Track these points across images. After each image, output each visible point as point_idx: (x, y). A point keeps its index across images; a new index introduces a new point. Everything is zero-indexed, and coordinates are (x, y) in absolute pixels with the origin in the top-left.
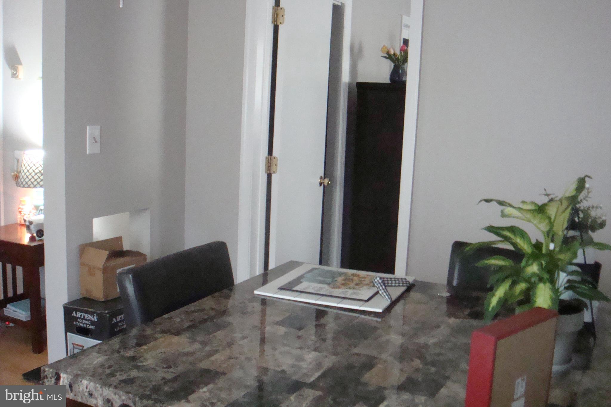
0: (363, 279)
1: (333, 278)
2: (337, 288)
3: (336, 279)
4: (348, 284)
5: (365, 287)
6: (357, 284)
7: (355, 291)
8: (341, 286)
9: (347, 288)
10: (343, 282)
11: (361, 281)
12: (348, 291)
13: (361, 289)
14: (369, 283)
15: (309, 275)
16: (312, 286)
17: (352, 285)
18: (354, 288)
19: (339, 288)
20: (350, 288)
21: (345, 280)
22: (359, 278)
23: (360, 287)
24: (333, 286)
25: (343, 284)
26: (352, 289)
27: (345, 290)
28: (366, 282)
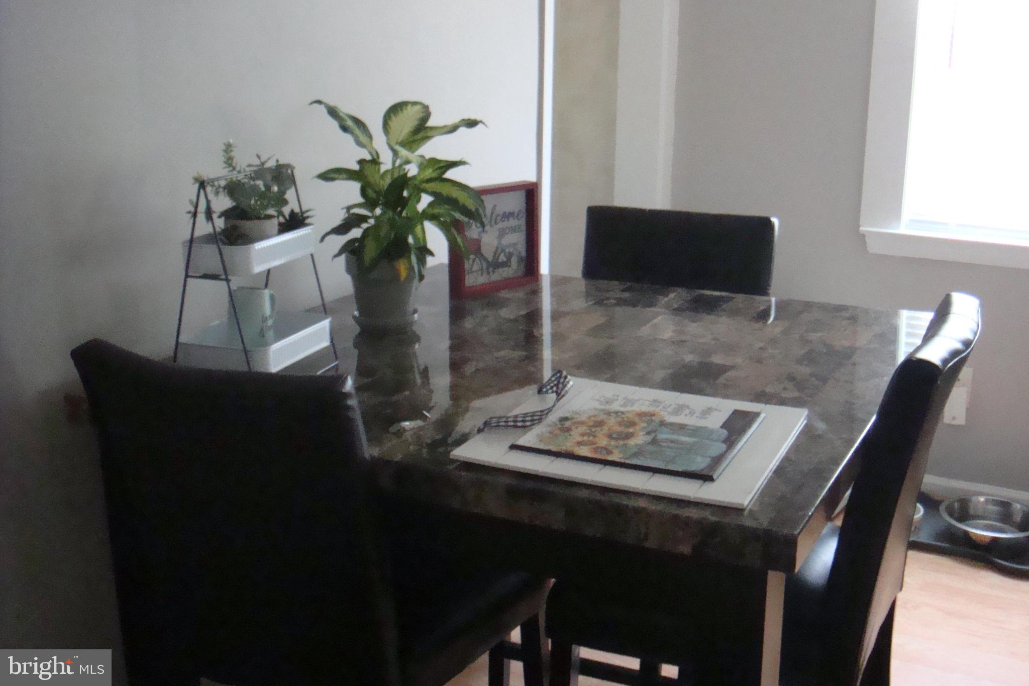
0: (585, 438)
1: (654, 442)
2: (644, 413)
3: (649, 438)
4: (620, 424)
5: (583, 418)
6: (600, 424)
7: (607, 407)
8: (637, 419)
9: (623, 413)
10: (631, 430)
11: (588, 435)
12: (621, 406)
13: (594, 413)
14: (573, 428)
15: (718, 448)
16: (697, 417)
17: (612, 421)
18: (609, 413)
19: (641, 415)
20: (616, 413)
21: (629, 436)
22: (593, 443)
23: (595, 416)
24: (653, 418)
25: (632, 424)
26: (614, 412)
27: (629, 409)
28: (582, 429)
